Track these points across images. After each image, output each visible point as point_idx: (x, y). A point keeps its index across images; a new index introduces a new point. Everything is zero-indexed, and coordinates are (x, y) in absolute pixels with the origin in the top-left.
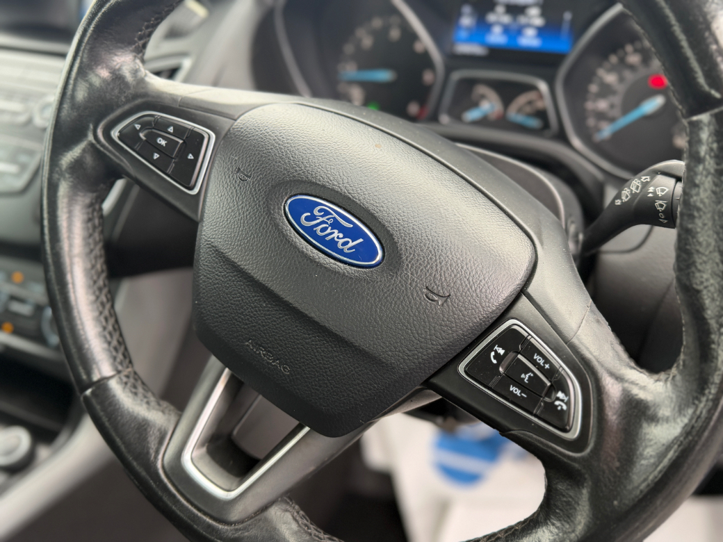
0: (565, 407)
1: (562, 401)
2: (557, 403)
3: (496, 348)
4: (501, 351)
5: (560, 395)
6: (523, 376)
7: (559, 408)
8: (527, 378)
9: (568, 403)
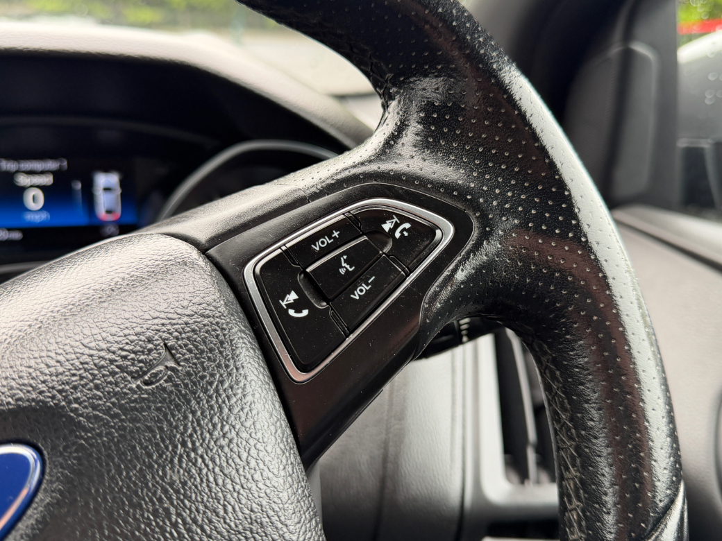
0: (407, 225)
1: (397, 226)
2: (397, 235)
3: (283, 304)
4: (292, 297)
5: (387, 227)
6: (342, 271)
7: (406, 234)
8: (348, 267)
9: (403, 219)
